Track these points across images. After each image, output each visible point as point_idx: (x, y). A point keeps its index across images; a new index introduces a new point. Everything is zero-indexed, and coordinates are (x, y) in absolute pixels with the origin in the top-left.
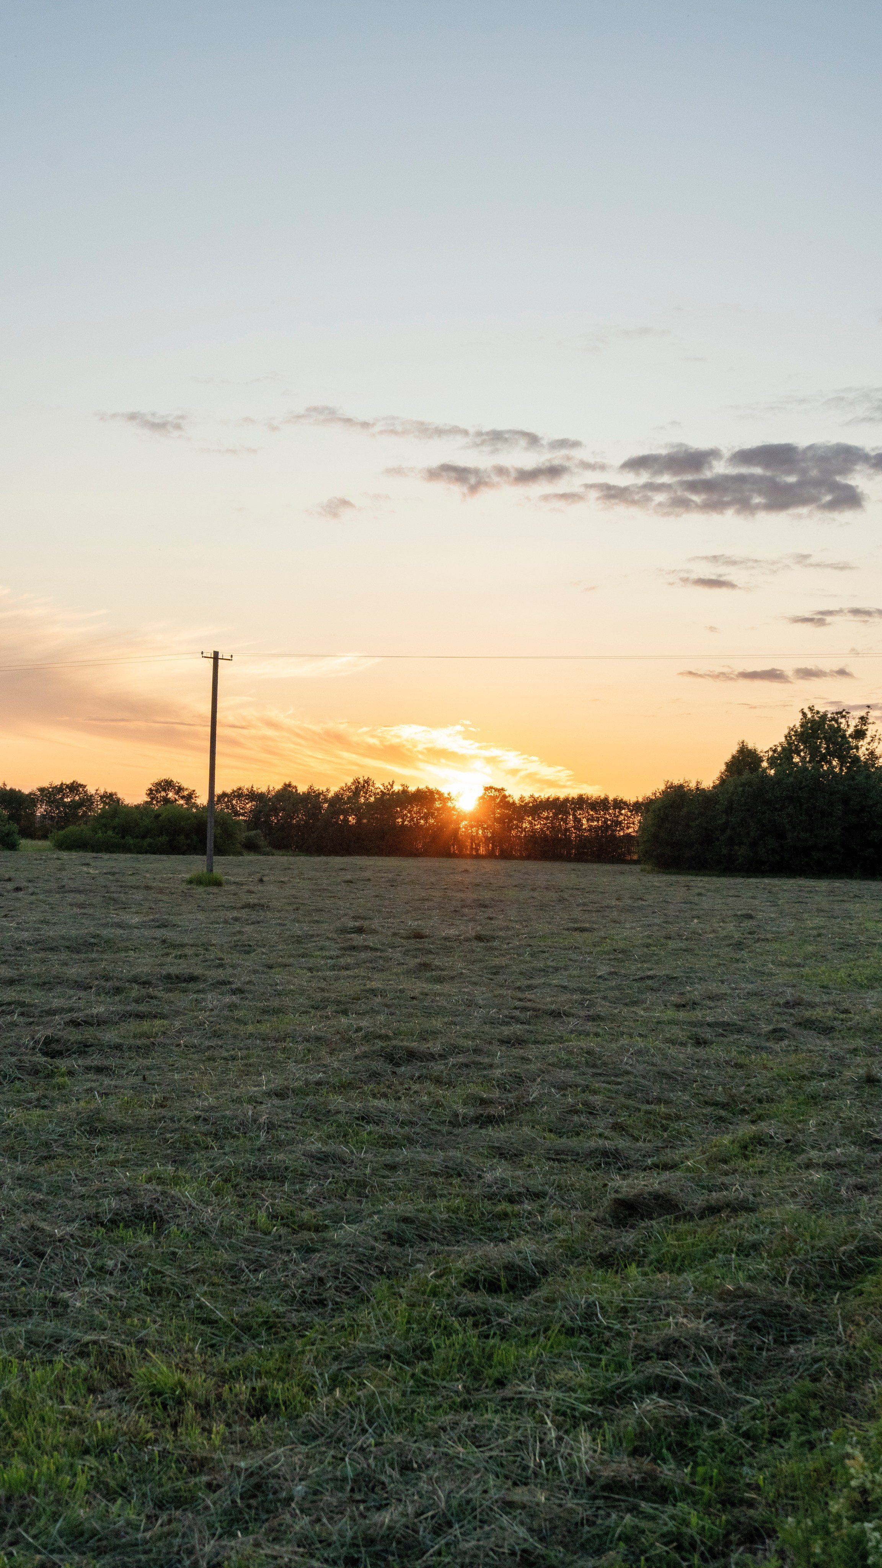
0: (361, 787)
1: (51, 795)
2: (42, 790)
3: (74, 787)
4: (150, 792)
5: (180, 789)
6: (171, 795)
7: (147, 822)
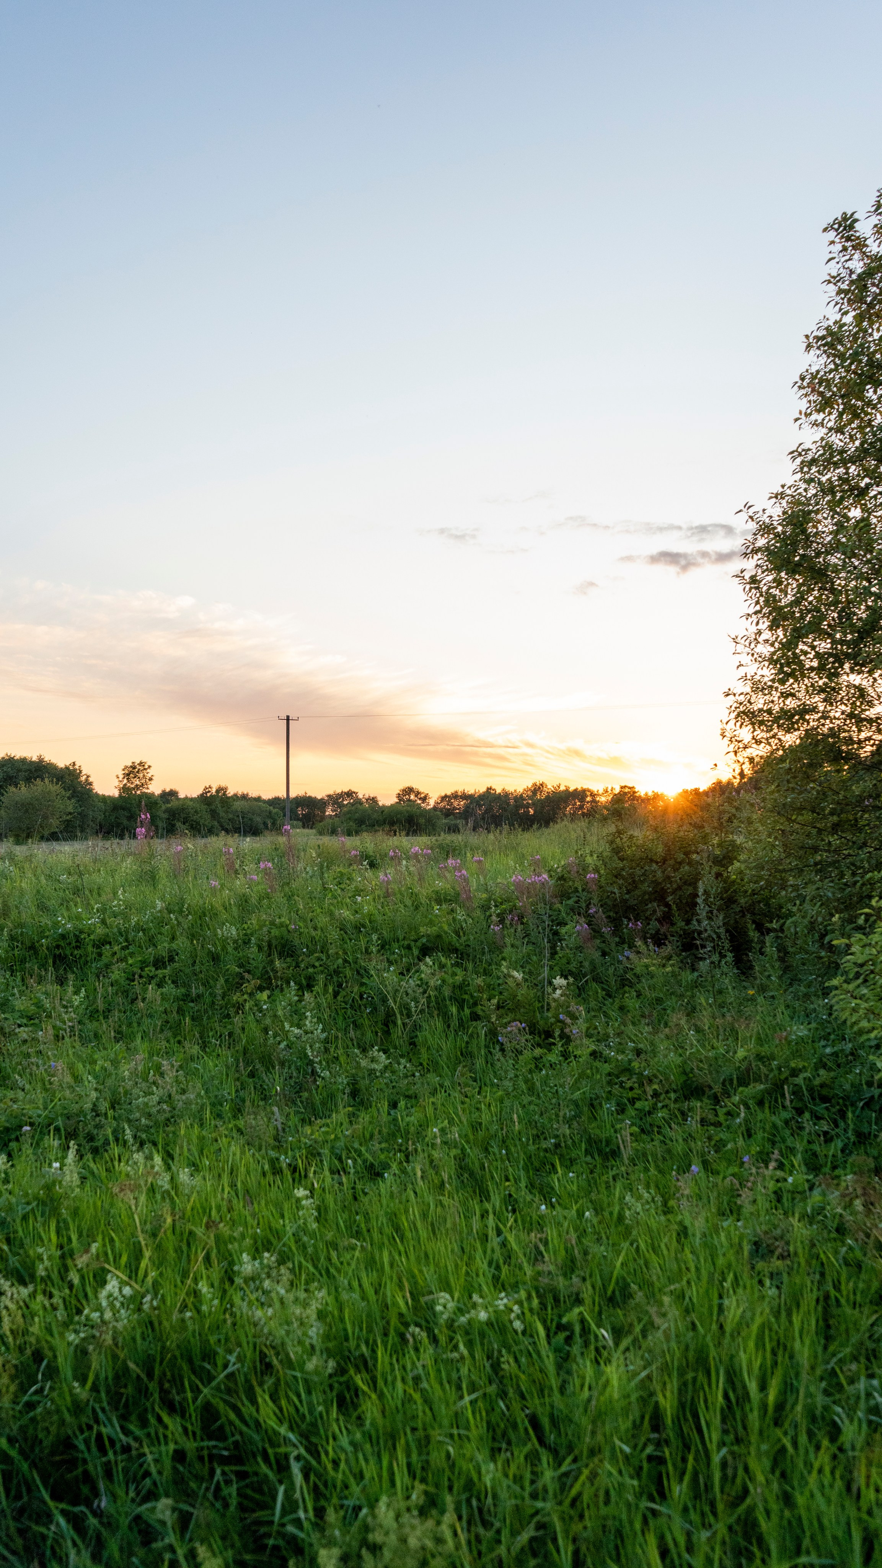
0: (537, 789)
1: (335, 799)
2: (329, 796)
3: (350, 794)
4: (399, 796)
5: (418, 793)
6: (412, 797)
7: (375, 816)
